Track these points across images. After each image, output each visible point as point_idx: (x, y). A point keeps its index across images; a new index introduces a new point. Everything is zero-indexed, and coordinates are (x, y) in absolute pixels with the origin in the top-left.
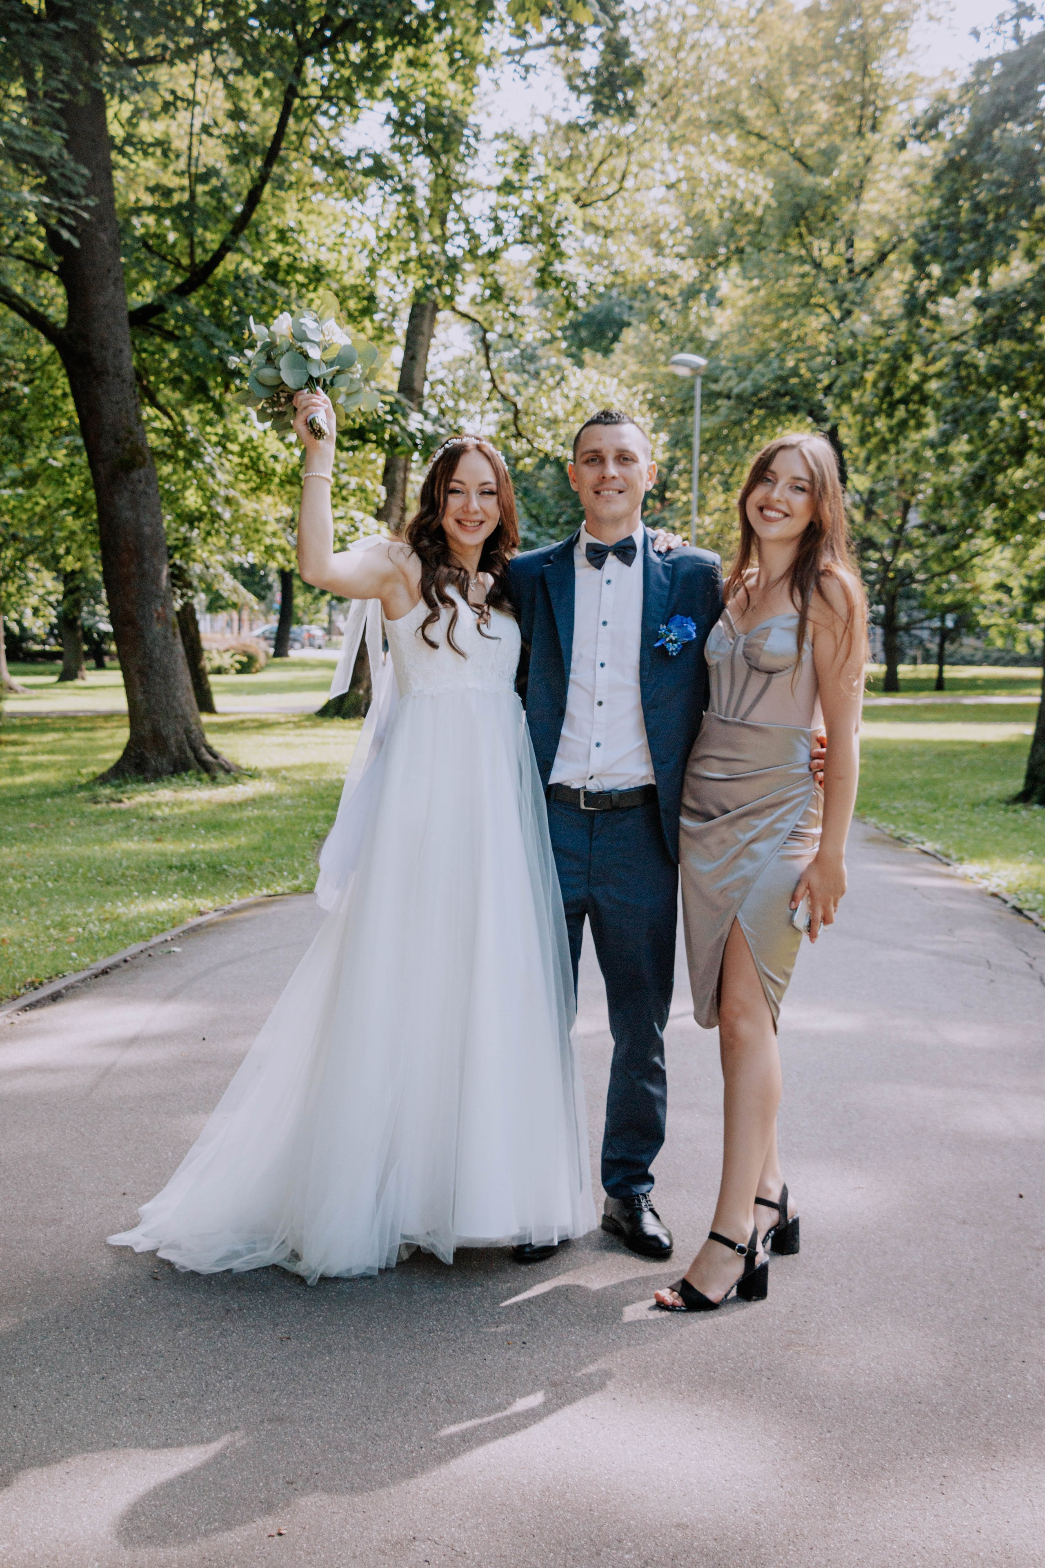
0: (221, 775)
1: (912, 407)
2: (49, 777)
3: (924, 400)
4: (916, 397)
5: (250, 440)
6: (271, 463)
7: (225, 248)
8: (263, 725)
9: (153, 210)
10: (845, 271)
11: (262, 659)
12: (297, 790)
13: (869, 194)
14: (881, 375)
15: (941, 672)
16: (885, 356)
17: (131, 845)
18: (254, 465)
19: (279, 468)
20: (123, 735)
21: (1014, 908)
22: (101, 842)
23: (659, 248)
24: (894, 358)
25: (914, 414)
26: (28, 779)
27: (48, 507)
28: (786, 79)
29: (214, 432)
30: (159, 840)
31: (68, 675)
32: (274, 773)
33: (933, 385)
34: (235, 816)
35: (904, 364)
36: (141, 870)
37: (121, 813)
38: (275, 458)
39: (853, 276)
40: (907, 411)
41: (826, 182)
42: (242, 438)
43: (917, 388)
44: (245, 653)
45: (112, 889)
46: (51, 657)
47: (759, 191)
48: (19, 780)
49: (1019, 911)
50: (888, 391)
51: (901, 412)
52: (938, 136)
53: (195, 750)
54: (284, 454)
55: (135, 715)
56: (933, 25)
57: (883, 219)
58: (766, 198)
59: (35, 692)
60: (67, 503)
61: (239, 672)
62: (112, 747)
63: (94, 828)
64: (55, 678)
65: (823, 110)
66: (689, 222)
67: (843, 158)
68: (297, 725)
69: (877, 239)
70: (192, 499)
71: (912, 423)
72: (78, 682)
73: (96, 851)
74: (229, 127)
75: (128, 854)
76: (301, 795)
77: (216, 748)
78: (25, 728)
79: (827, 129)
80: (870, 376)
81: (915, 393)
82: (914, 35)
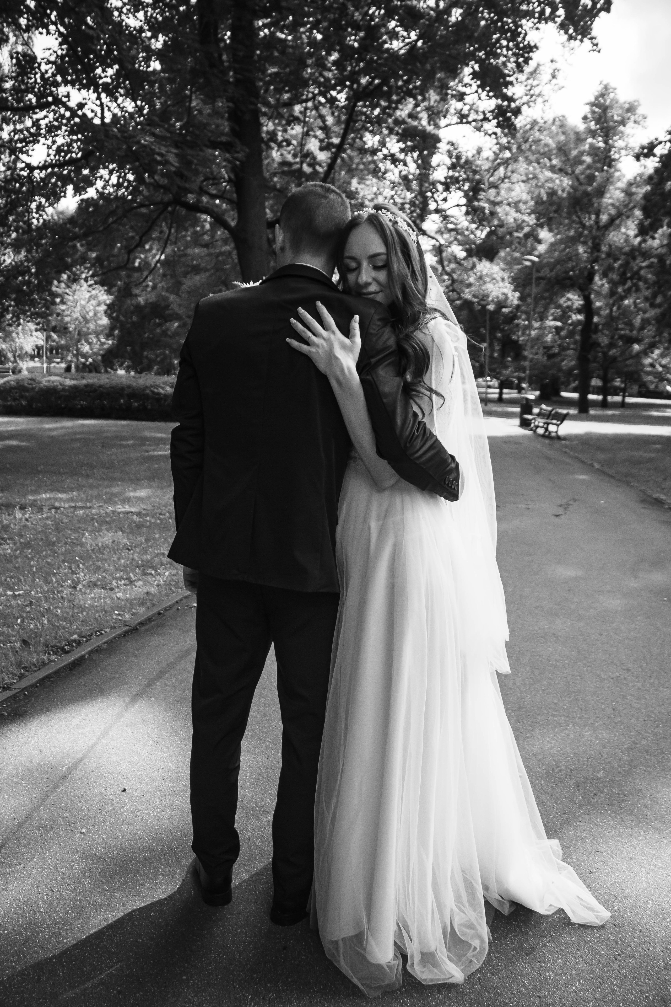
1: (635, 281)
3: (640, 279)
4: (636, 277)
10: (595, 227)
13: (606, 195)
14: (622, 265)
15: (623, 399)
24: (628, 257)
25: (635, 285)
28: (572, 146)
33: (642, 272)
35: (631, 261)
39: (599, 228)
40: (632, 283)
41: (590, 189)
43: (637, 273)
50: (624, 273)
51: (629, 283)
52: (654, 156)
56: (636, 125)
57: (614, 206)
65: (588, 160)
66: (532, 199)
67: (598, 179)
71: (634, 289)
79: (589, 167)
80: (617, 266)
81: (636, 275)
82: (629, 129)
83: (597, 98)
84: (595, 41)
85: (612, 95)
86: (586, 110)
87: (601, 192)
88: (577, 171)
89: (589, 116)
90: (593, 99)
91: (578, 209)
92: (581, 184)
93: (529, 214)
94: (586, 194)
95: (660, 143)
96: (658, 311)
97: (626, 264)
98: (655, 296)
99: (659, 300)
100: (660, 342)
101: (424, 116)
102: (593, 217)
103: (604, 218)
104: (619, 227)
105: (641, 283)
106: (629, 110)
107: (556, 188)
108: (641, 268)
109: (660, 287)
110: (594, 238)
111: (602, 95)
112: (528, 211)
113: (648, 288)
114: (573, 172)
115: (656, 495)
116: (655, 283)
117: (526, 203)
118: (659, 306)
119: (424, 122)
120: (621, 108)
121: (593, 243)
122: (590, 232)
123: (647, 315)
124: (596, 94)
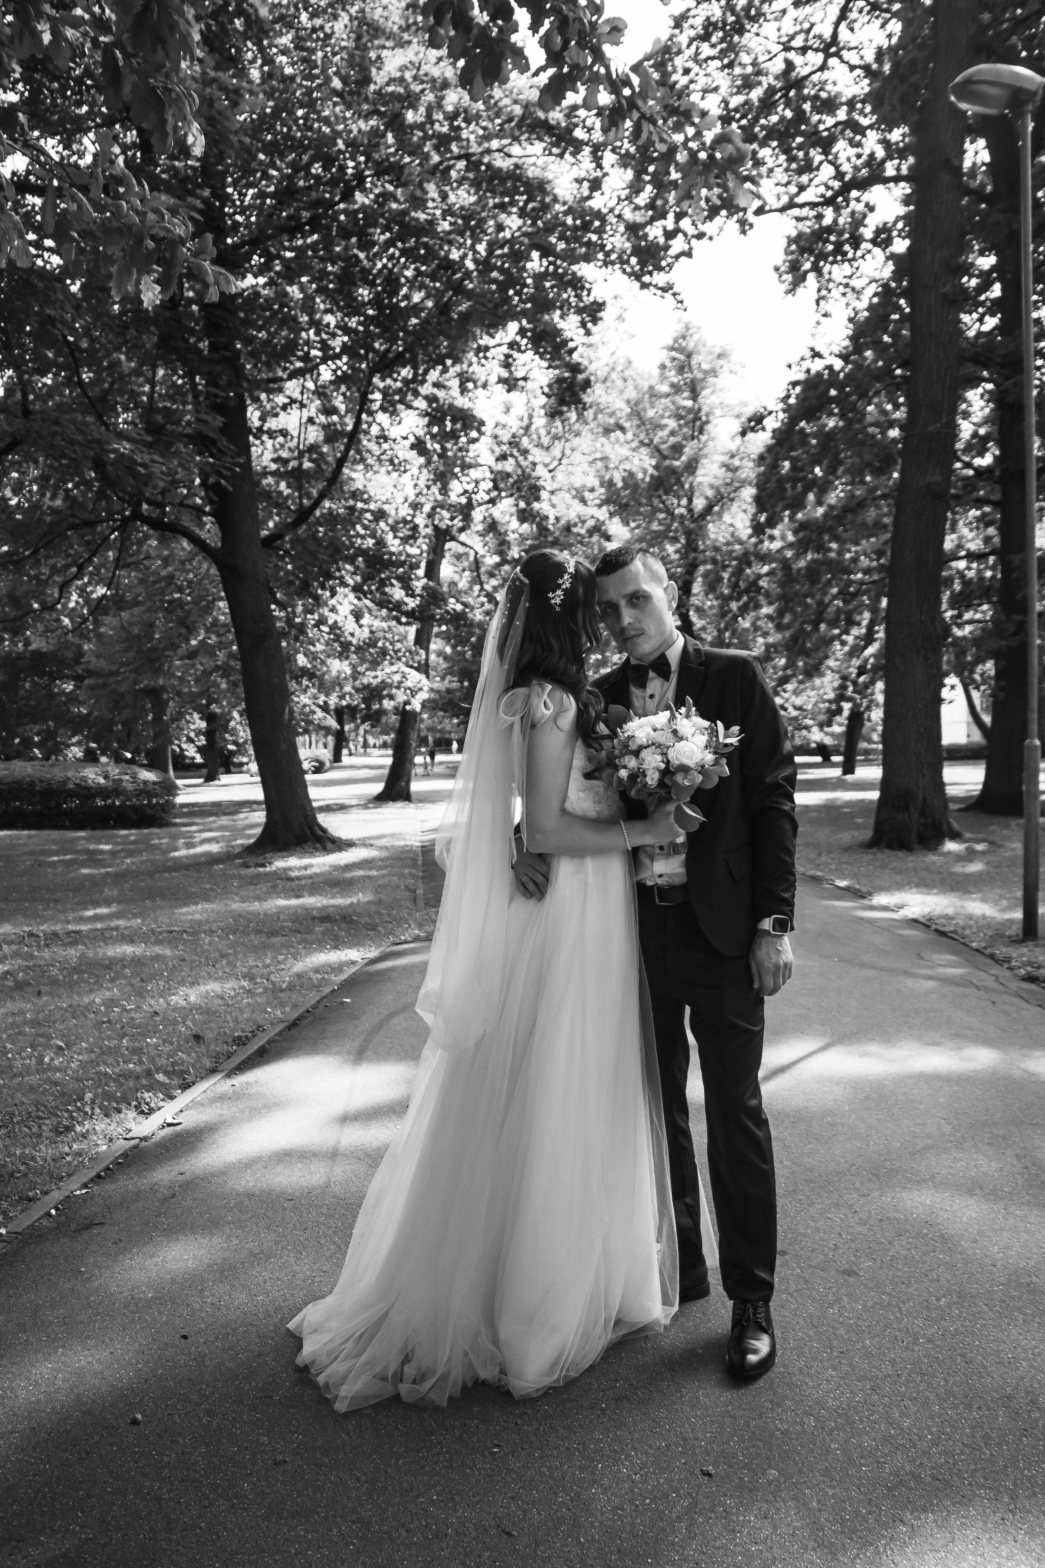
0: (329, 845)
2: (214, 848)
5: (336, 622)
6: (350, 638)
7: (322, 496)
8: (342, 808)
9: (274, 474)
10: (688, 516)
11: (328, 764)
12: (384, 854)
13: (700, 472)
14: (733, 574)
16: (734, 563)
17: (281, 902)
18: (337, 639)
19: (354, 641)
20: (260, 817)
21: (937, 930)
22: (258, 899)
23: (583, 501)
24: (740, 563)
26: (199, 850)
27: (204, 671)
28: (647, 405)
29: (312, 618)
30: (298, 897)
31: (210, 778)
32: (364, 843)
33: (763, 583)
34: (348, 875)
35: (746, 567)
36: (293, 922)
37: (267, 874)
38: (352, 635)
39: (693, 518)
41: (677, 464)
42: (330, 622)
43: (754, 582)
44: (317, 761)
45: (275, 940)
46: (199, 766)
47: (647, 466)
48: (192, 851)
49: (943, 934)
50: (737, 585)
51: (745, 598)
53: (311, 828)
54: (358, 631)
55: (270, 803)
57: (712, 486)
58: (651, 471)
59: (191, 789)
60: (217, 668)
61: (314, 773)
62: (256, 825)
63: (251, 887)
64: (201, 780)
65: (672, 424)
66: (602, 485)
67: (686, 450)
68: (365, 806)
69: (707, 498)
70: (302, 660)
72: (217, 782)
73: (256, 906)
74: (322, 419)
75: (282, 910)
76: (387, 858)
77: (324, 825)
78: (190, 814)
79: (675, 434)
80: (726, 575)
81: (754, 586)
82: (723, 381)
83: (675, 341)
84: (679, 298)
85: (696, 337)
86: (664, 356)
87: (692, 467)
88: (656, 440)
89: (668, 364)
90: (671, 342)
91: (661, 492)
92: (665, 458)
93: (600, 506)
94: (673, 471)
95: (770, 413)
96: (787, 634)
97: (738, 572)
98: (781, 613)
99: (786, 620)
100: (794, 675)
101: (455, 383)
102: (684, 502)
103: (699, 504)
104: (720, 515)
105: (761, 598)
106: (720, 356)
107: (634, 469)
108: (759, 577)
109: (787, 603)
110: (688, 533)
111: (684, 337)
112: (598, 502)
113: (770, 604)
114: (651, 441)
115: (812, 872)
116: (780, 598)
117: (592, 490)
118: (788, 627)
119: (455, 392)
120: (711, 353)
121: (687, 539)
122: (682, 523)
123: (770, 640)
124: (675, 335)
